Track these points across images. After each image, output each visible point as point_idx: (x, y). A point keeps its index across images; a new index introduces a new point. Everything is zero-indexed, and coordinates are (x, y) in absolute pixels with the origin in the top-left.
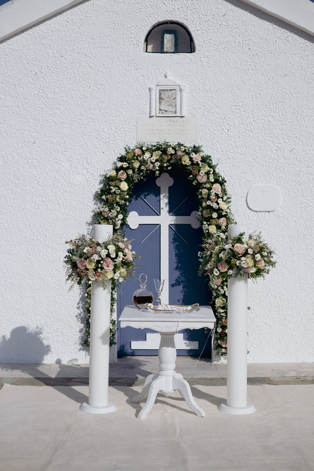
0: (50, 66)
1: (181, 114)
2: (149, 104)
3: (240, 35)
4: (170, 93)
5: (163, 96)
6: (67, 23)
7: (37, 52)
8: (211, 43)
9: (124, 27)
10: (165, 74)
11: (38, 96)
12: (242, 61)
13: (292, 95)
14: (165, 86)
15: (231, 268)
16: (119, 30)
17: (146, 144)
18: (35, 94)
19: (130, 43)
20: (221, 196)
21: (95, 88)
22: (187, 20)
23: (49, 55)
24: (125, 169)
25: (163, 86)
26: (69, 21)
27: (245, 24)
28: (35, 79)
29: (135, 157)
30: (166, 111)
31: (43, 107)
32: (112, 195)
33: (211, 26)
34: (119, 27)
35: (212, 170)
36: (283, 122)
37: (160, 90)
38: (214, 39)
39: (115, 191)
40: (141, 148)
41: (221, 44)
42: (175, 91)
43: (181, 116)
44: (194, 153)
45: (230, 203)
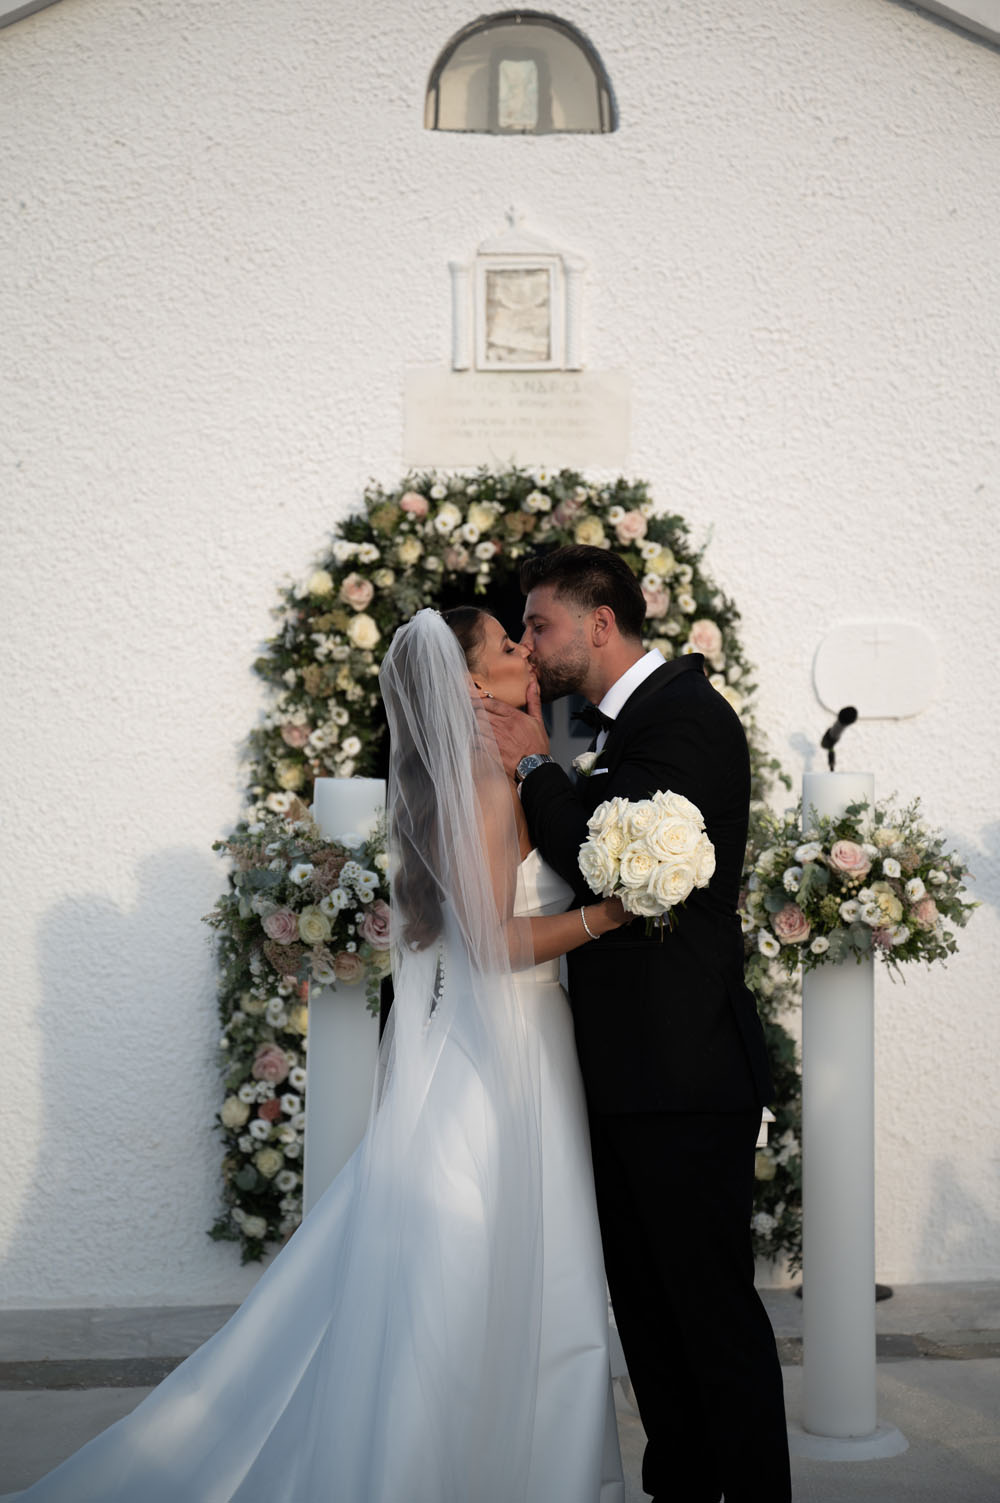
0: (74, 178)
1: (567, 360)
2: (449, 323)
3: (783, 66)
4: (527, 283)
5: (499, 295)
6: (138, 19)
7: (23, 125)
8: (677, 96)
9: (353, 33)
10: (506, 213)
11: (29, 292)
12: (789, 165)
13: (975, 289)
14: (508, 254)
15: (820, 929)
16: (333, 45)
17: (440, 475)
18: (17, 287)
19: (376, 95)
20: (719, 666)
21: (250, 266)
22: (585, 10)
23: (70, 139)
24: (368, 570)
25: (503, 254)
26: (145, 11)
27: (799, 24)
28: (18, 228)
29: (406, 525)
30: (511, 351)
31: (49, 333)
32: (320, 665)
33: (674, 31)
34: (332, 36)
35: (688, 569)
36: (943, 390)
37: (489, 272)
38: (686, 82)
39: (330, 652)
40: (425, 490)
41: (712, 99)
42: (543, 277)
43: (570, 367)
44: (619, 510)
45: (751, 689)
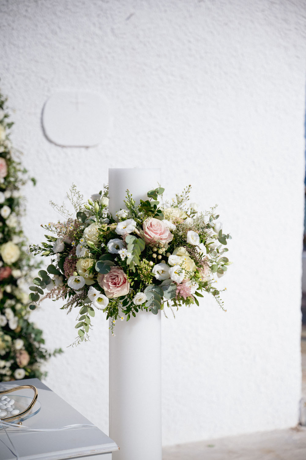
45: (10, 125)
